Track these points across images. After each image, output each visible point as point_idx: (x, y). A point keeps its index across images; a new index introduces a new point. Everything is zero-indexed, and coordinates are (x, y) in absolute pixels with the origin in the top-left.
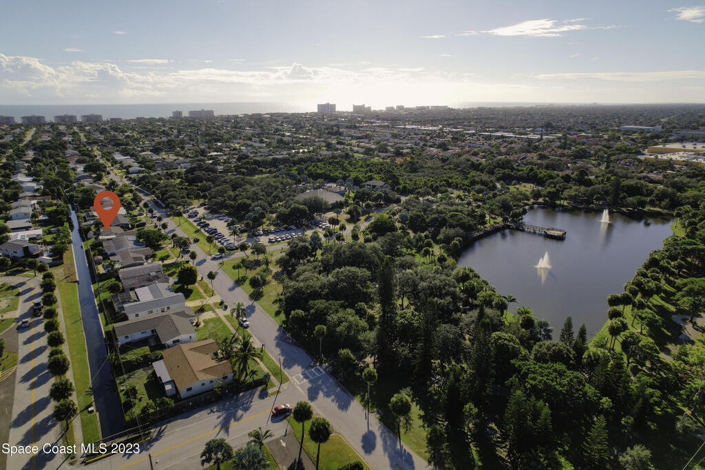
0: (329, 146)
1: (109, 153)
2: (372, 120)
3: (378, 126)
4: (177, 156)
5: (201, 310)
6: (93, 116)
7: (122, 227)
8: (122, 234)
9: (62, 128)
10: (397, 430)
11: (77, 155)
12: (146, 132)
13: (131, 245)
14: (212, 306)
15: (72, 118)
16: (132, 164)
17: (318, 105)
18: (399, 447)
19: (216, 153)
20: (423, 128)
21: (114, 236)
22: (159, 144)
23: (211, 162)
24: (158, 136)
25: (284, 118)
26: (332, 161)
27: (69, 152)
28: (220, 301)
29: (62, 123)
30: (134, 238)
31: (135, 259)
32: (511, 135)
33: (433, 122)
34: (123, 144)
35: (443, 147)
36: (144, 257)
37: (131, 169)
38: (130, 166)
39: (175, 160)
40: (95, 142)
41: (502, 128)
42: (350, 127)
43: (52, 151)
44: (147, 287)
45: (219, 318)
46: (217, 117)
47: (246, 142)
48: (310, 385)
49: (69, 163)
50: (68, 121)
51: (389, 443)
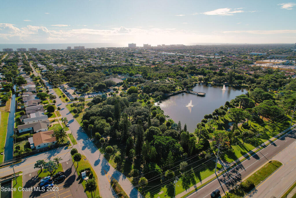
0: (127, 61)
1: (36, 64)
2: (149, 50)
3: (151, 53)
4: (64, 65)
5: (54, 121)
6: (33, 48)
7: (32, 92)
8: (32, 95)
9: (19, 54)
10: (108, 159)
11: (22, 64)
12: (54, 55)
13: (34, 98)
14: (58, 120)
15: (24, 49)
16: (44, 68)
17: (129, 44)
18: (107, 164)
19: (80, 64)
20: (169, 53)
21: (28, 95)
22: (57, 60)
23: (76, 67)
24: (58, 57)
25: (113, 50)
26: (125, 67)
27: (20, 63)
28: (62, 118)
29: (20, 51)
30: (36, 96)
31: (33, 103)
32: (204, 56)
33: (174, 51)
34: (42, 60)
35: (173, 61)
36: (37, 103)
37: (43, 70)
38: (43, 69)
39: (62, 67)
40: (31, 60)
41: (201, 54)
42: (139, 53)
43: (12, 63)
44: (35, 113)
45: (60, 124)
46: (85, 49)
47: (93, 59)
48: (84, 145)
49: (18, 68)
50: (22, 51)
51: (104, 163)
